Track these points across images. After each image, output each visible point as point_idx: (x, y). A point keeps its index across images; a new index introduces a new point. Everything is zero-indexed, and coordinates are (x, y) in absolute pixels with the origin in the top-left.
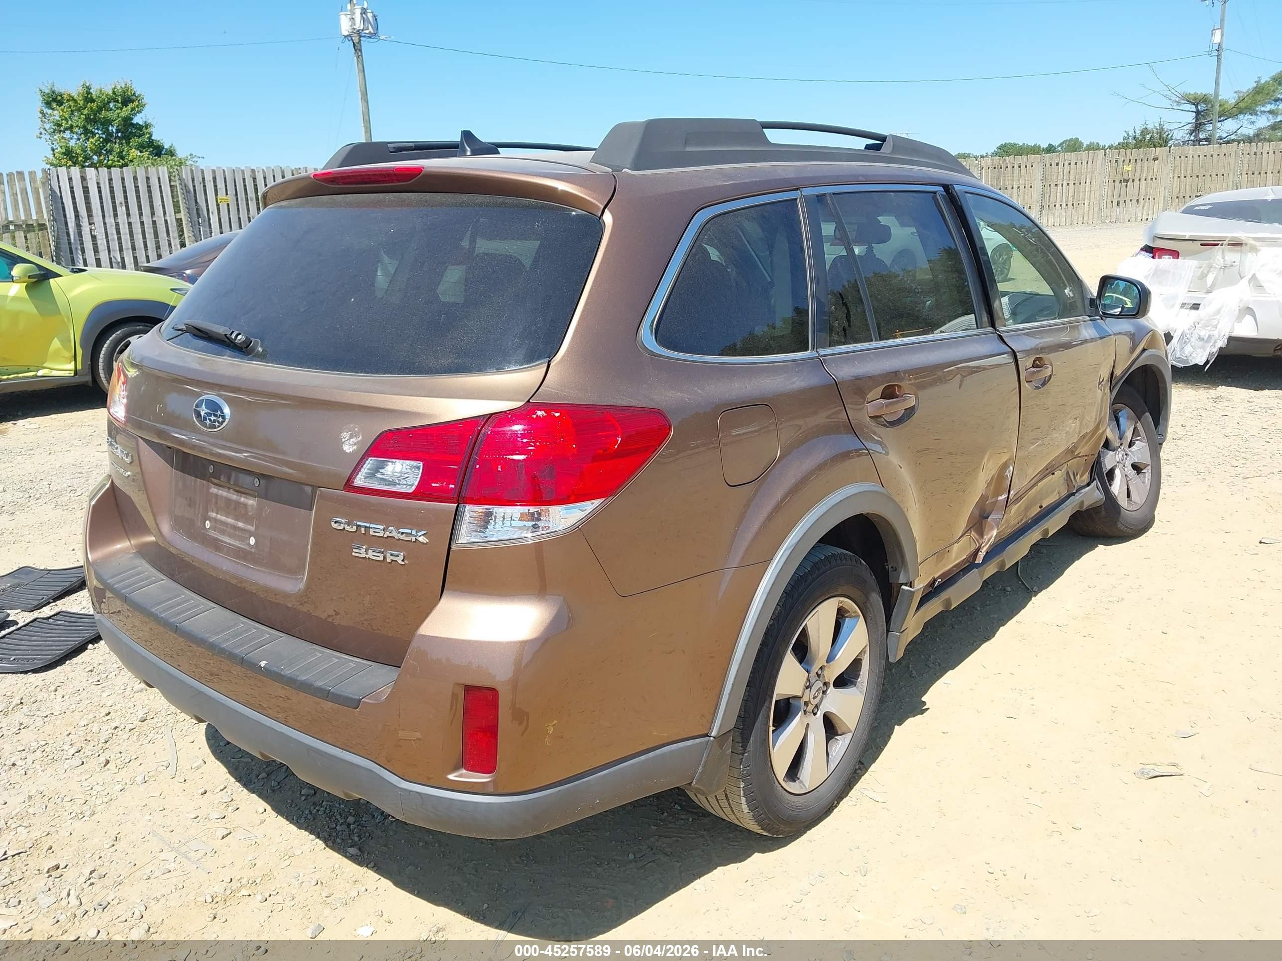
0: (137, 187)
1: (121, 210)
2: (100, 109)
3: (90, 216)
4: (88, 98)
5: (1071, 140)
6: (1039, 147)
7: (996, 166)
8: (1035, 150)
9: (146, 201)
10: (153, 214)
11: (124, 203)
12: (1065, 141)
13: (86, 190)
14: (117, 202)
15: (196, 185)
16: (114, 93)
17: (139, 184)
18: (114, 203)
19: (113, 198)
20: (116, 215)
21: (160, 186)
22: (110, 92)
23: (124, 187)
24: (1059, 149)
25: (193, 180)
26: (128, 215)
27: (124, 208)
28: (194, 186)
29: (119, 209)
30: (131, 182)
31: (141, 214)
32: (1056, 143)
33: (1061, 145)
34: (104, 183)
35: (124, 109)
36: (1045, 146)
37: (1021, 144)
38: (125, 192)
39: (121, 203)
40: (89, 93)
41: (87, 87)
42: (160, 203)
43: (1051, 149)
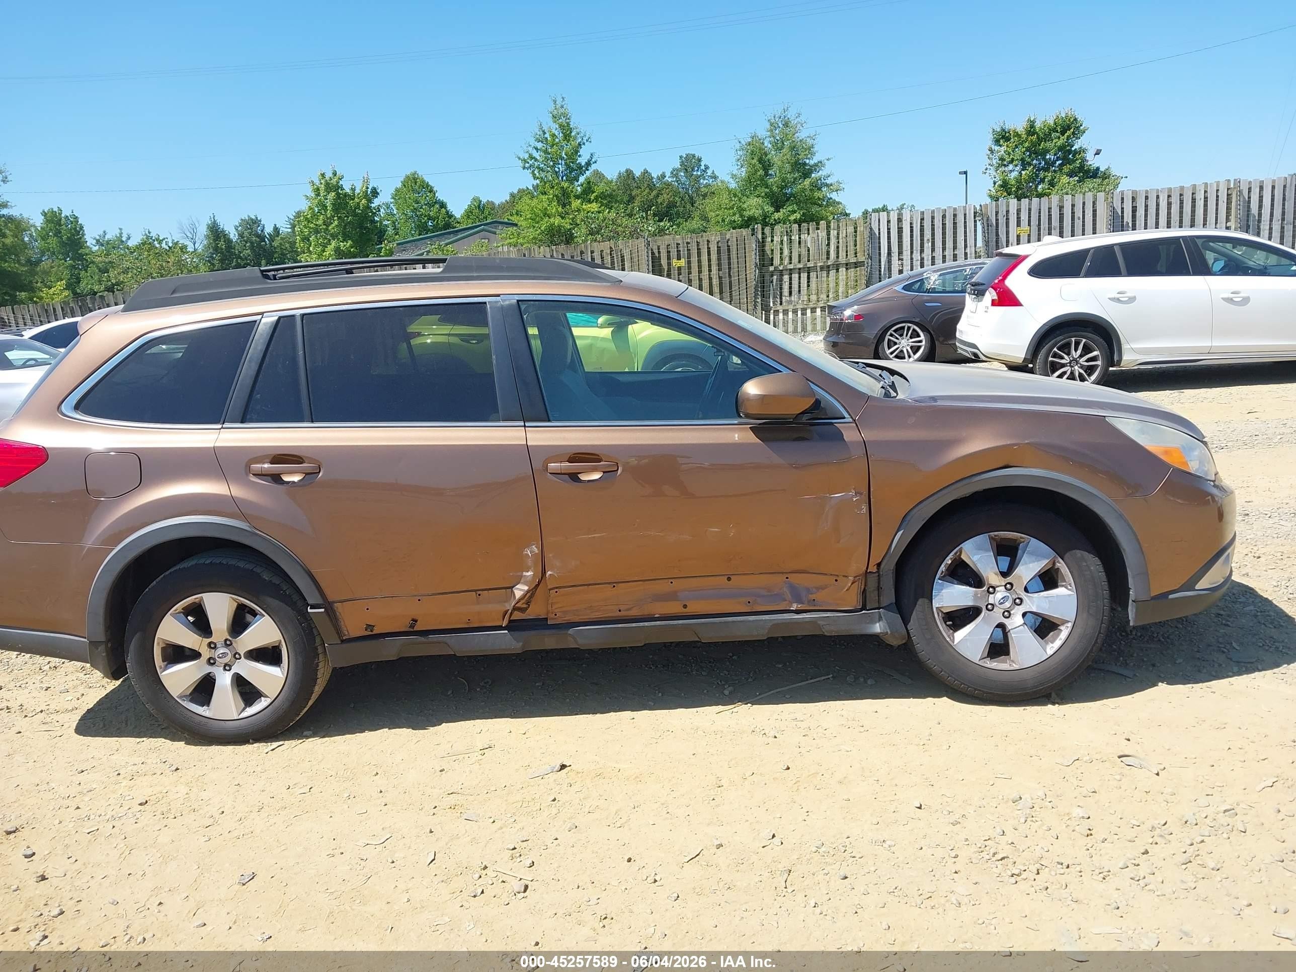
0: (944, 225)
1: (928, 246)
2: (1040, 140)
3: (900, 253)
4: (1031, 130)
9: (951, 235)
10: (955, 248)
11: (931, 241)
13: (900, 230)
14: (925, 239)
15: (999, 218)
16: (1055, 124)
17: (947, 222)
18: (922, 240)
19: (922, 235)
20: (922, 251)
21: (965, 222)
22: (1052, 123)
23: (933, 225)
25: (997, 213)
26: (933, 250)
27: (930, 244)
28: (997, 220)
29: (926, 245)
30: (939, 221)
31: (944, 249)
34: (917, 223)
35: (1062, 138)
38: (933, 229)
39: (928, 240)
40: (1032, 126)
41: (1031, 122)
42: (963, 238)
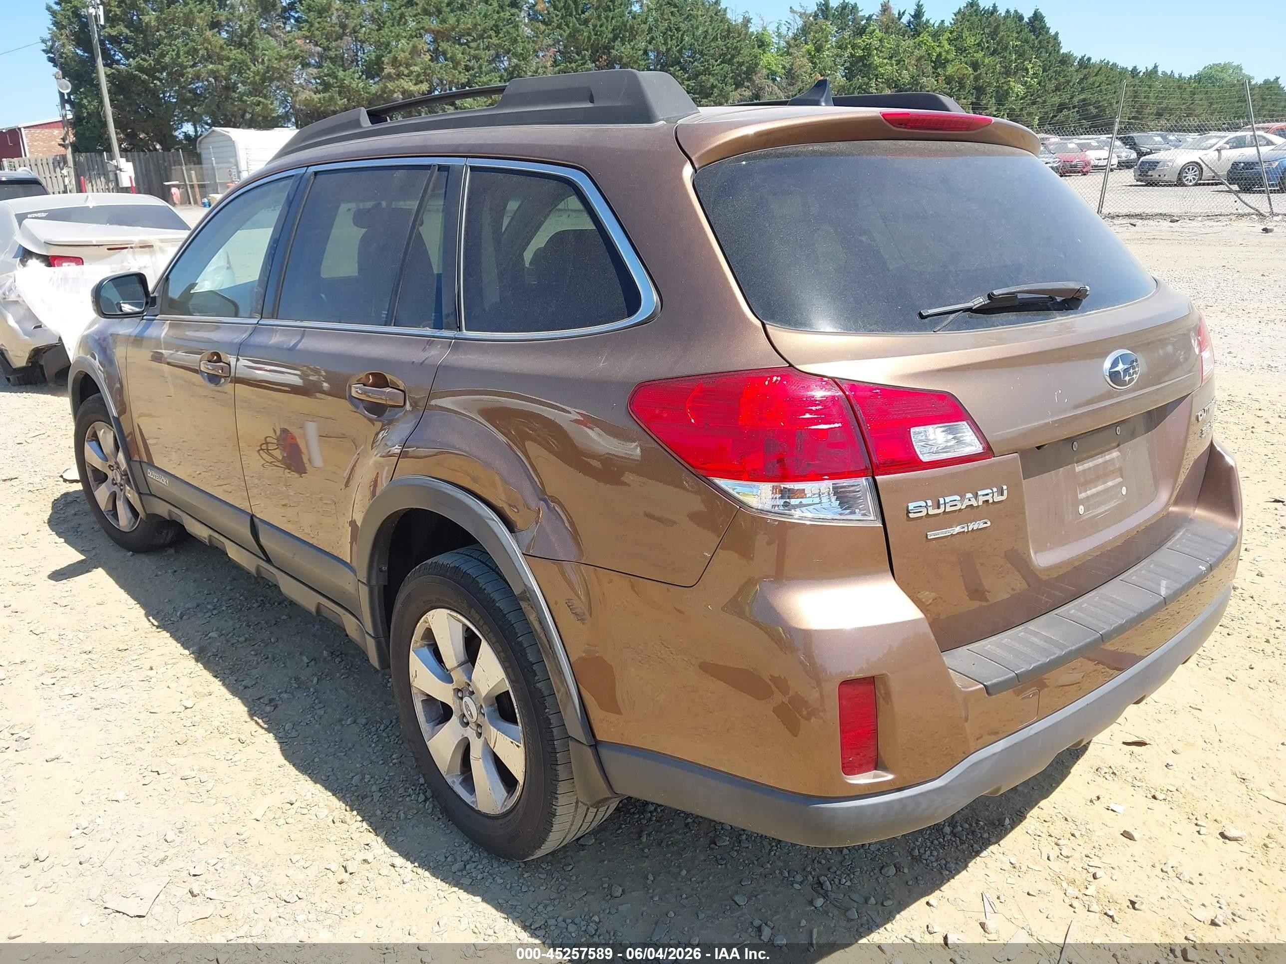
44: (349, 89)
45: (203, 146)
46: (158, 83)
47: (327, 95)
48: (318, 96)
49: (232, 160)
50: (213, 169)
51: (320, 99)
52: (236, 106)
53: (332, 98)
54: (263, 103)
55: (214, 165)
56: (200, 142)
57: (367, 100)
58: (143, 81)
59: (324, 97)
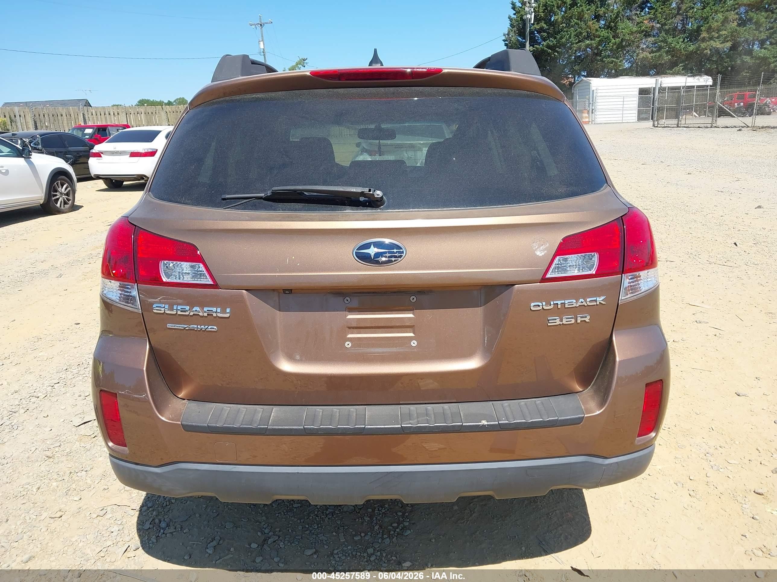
5: (180, 98)
6: (163, 102)
7: (174, 111)
8: (161, 103)
12: (177, 99)
24: (175, 103)
32: (172, 100)
33: (175, 101)
36: (166, 102)
37: (152, 100)
43: (169, 103)
44: (674, 49)
45: (575, 89)
46: (557, 54)
47: (658, 54)
48: (652, 55)
49: (587, 97)
50: (576, 102)
51: (652, 57)
52: (599, 64)
53: (660, 56)
54: (615, 62)
55: (577, 99)
56: (574, 87)
57: (685, 55)
58: (548, 53)
59: (655, 55)
